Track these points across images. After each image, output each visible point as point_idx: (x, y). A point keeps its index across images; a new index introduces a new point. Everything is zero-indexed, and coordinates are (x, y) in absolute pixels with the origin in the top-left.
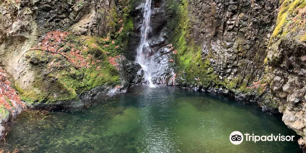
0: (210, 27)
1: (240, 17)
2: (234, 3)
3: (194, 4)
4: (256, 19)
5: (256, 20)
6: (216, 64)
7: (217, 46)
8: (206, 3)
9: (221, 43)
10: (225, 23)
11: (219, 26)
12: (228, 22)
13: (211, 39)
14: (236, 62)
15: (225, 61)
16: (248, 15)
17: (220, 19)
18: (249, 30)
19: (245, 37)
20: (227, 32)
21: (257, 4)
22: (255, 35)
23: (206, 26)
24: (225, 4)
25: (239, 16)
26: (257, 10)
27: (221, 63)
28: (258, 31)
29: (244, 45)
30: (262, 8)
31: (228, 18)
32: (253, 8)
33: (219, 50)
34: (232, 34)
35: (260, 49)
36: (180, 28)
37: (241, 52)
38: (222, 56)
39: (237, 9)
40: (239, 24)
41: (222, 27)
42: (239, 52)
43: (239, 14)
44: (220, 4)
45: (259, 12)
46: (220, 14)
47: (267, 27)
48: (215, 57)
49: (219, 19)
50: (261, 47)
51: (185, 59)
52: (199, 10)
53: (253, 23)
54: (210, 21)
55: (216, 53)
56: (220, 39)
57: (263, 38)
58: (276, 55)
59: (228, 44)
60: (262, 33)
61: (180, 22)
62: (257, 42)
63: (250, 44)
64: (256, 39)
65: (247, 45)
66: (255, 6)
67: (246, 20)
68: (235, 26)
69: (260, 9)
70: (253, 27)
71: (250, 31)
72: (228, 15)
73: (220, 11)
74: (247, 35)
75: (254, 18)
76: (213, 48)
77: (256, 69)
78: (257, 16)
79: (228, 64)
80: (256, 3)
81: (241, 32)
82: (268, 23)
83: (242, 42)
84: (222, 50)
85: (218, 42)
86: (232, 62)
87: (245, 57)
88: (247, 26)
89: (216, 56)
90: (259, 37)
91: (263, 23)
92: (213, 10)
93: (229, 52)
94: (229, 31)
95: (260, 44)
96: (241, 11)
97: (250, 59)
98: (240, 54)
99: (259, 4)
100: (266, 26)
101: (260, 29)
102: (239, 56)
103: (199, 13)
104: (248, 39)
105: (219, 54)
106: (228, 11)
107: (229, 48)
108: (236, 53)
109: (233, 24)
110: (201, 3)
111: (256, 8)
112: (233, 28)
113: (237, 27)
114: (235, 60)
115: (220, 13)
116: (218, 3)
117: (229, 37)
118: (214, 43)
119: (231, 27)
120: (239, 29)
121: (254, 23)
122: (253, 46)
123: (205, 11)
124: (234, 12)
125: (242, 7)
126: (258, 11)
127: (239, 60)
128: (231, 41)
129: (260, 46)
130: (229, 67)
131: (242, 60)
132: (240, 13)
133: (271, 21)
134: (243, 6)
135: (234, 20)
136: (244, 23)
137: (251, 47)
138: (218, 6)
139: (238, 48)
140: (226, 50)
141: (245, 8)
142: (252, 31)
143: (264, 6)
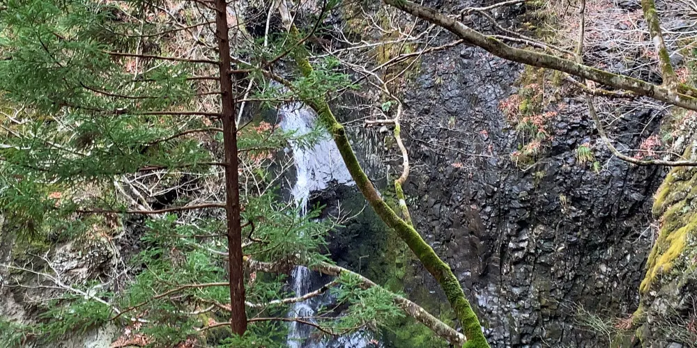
0: (466, 257)
1: (536, 234)
2: (522, 205)
3: (419, 208)
4: (576, 236)
5: (574, 239)
6: (496, 338)
7: (491, 297)
8: (451, 205)
9: (498, 291)
10: (504, 246)
11: (490, 255)
12: (511, 245)
13: (473, 284)
14: (538, 330)
15: (516, 329)
16: (555, 229)
17: (492, 239)
18: (559, 259)
19: (553, 274)
20: (511, 265)
21: (574, 208)
22: (573, 269)
23: (456, 256)
24: (502, 207)
25: (535, 231)
26: (576, 219)
27: (507, 335)
28: (580, 261)
29: (552, 291)
30: (587, 216)
31: (509, 236)
32: (565, 214)
33: (496, 307)
34: (522, 270)
35: (587, 297)
36: (382, 264)
37: (547, 307)
38: (505, 320)
39: (530, 218)
40: (536, 249)
41: (496, 256)
42: (542, 307)
43: (533, 228)
44: (488, 209)
45: (580, 224)
46: (491, 229)
47: (597, 252)
48: (490, 323)
49: (490, 239)
50: (588, 293)
51: (413, 334)
52: (433, 220)
53: (569, 246)
54: (465, 244)
55: (490, 313)
56: (495, 283)
57: (591, 275)
58: (674, 305)
59: (517, 291)
60: (588, 264)
61: (382, 249)
62: (578, 282)
63: (564, 289)
64: (576, 277)
65: (558, 290)
66: (571, 211)
67: (551, 240)
68: (529, 253)
69: (582, 217)
70: (568, 254)
71: (562, 262)
72: (509, 230)
73: (490, 224)
74: (557, 271)
75: (569, 234)
76: (481, 303)
77: (582, 340)
78: (576, 230)
79: (522, 335)
80: (572, 205)
81: (541, 263)
82: (601, 244)
83: (545, 285)
84: (503, 306)
85: (492, 288)
86: (530, 330)
87: (556, 318)
88: (553, 251)
89: (492, 321)
90: (581, 273)
91: (591, 244)
92: (473, 221)
93: (522, 309)
94: (515, 263)
95: (585, 288)
96: (537, 222)
97: (567, 321)
98: (545, 311)
99: (579, 209)
100: (596, 249)
101: (583, 255)
102: (544, 316)
103: (434, 227)
104: (559, 278)
105: (498, 316)
106: (510, 222)
107: (519, 299)
108: (538, 310)
109: (523, 248)
110: (437, 206)
111: (573, 215)
112: (525, 257)
113: (532, 254)
114: (537, 324)
115: (492, 226)
116: (484, 207)
117: (518, 275)
118: (482, 290)
119: (520, 255)
120: (536, 259)
121: (572, 245)
122: (569, 291)
123: (449, 223)
124: (523, 225)
125: (540, 213)
126: (578, 221)
127: (543, 325)
128: (522, 285)
129: (586, 290)
130: (524, 341)
131: (550, 324)
132: (535, 225)
133: (606, 240)
134: (543, 212)
135: (524, 241)
136: (547, 245)
137: (565, 295)
138: (485, 213)
139: (539, 299)
140: (513, 305)
141: (546, 215)
142: (565, 260)
143: (590, 212)
